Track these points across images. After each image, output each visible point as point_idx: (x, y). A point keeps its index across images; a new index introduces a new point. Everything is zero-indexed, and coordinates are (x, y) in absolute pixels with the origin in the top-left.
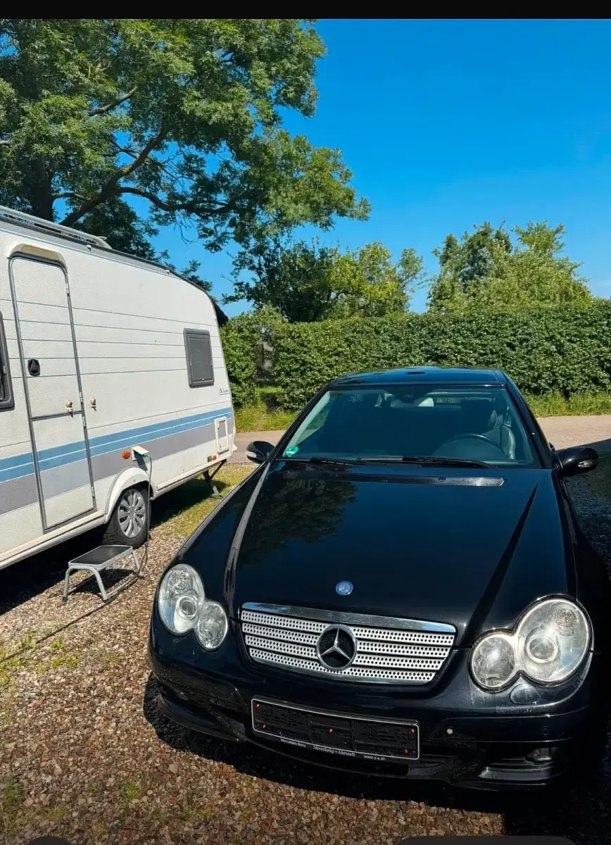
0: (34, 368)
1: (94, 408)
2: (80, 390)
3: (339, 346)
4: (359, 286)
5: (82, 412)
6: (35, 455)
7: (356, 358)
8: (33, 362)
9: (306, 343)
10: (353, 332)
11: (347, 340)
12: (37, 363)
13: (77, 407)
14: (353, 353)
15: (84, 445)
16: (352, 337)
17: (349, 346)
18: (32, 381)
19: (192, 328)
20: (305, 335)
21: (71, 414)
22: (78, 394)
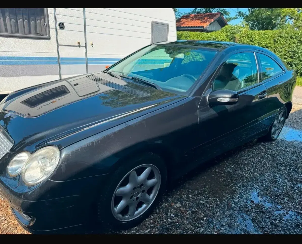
0: (62, 26)
1: (92, 46)
2: (85, 38)
3: (270, 43)
4: (299, 15)
5: (86, 47)
6: (59, 58)
7: (277, 50)
8: (61, 24)
9: (253, 40)
10: (279, 37)
11: (274, 40)
12: (63, 24)
13: (83, 44)
14: (276, 47)
15: (85, 59)
16: (278, 39)
17: (274, 44)
18: (60, 31)
19: (159, 21)
20: (254, 36)
21: (79, 46)
22: (84, 40)
